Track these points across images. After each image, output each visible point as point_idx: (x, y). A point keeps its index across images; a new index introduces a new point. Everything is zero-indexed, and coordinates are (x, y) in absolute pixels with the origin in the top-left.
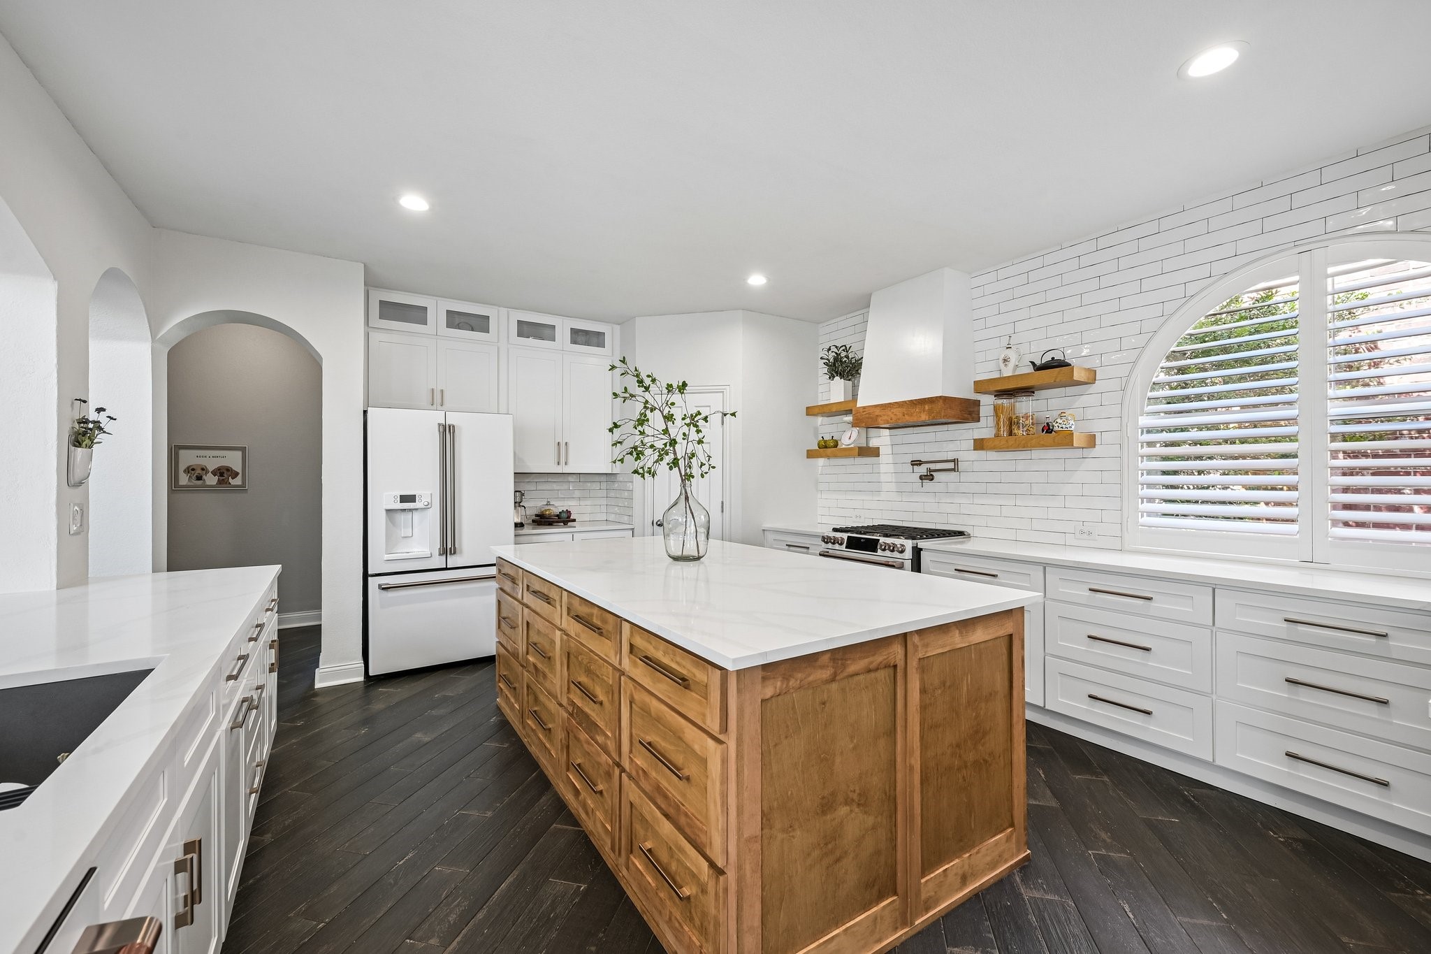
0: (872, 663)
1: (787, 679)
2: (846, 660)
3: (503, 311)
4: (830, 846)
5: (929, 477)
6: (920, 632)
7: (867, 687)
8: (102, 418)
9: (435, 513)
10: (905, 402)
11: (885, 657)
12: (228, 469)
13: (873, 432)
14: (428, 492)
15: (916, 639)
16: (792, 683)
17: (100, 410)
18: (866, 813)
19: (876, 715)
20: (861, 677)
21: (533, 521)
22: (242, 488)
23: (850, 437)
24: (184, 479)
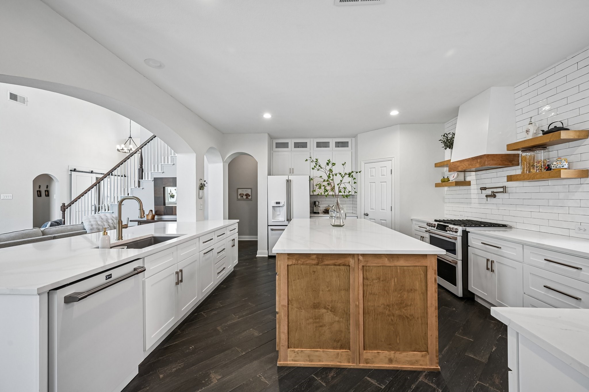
0: (337, 262)
1: (297, 260)
2: (324, 259)
3: (312, 139)
4: (317, 320)
5: (493, 195)
6: (363, 255)
7: (335, 271)
8: (205, 183)
9: (285, 208)
11: (343, 262)
12: (248, 194)
14: (283, 201)
15: (361, 258)
16: (299, 262)
17: (205, 181)
18: (334, 315)
19: (340, 281)
20: (332, 267)
21: (323, 212)
22: (251, 200)
24: (239, 197)
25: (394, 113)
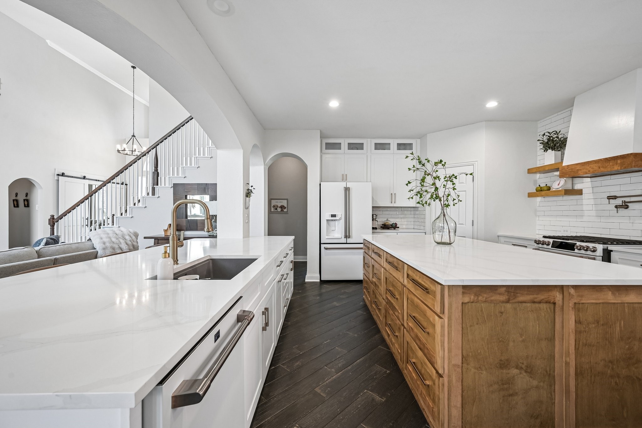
0: (536, 298)
1: (477, 296)
2: (517, 293)
3: (369, 140)
4: (505, 386)
5: (625, 206)
6: (575, 287)
7: (532, 311)
8: (252, 189)
9: (342, 222)
10: (601, 160)
11: (546, 297)
12: (283, 206)
13: (576, 180)
14: (340, 213)
15: (572, 291)
16: (480, 298)
17: (252, 186)
18: (531, 377)
19: (539, 327)
20: (529, 305)
21: (381, 227)
22: (287, 213)
23: (558, 184)
24: (273, 210)
25: (492, 104)
